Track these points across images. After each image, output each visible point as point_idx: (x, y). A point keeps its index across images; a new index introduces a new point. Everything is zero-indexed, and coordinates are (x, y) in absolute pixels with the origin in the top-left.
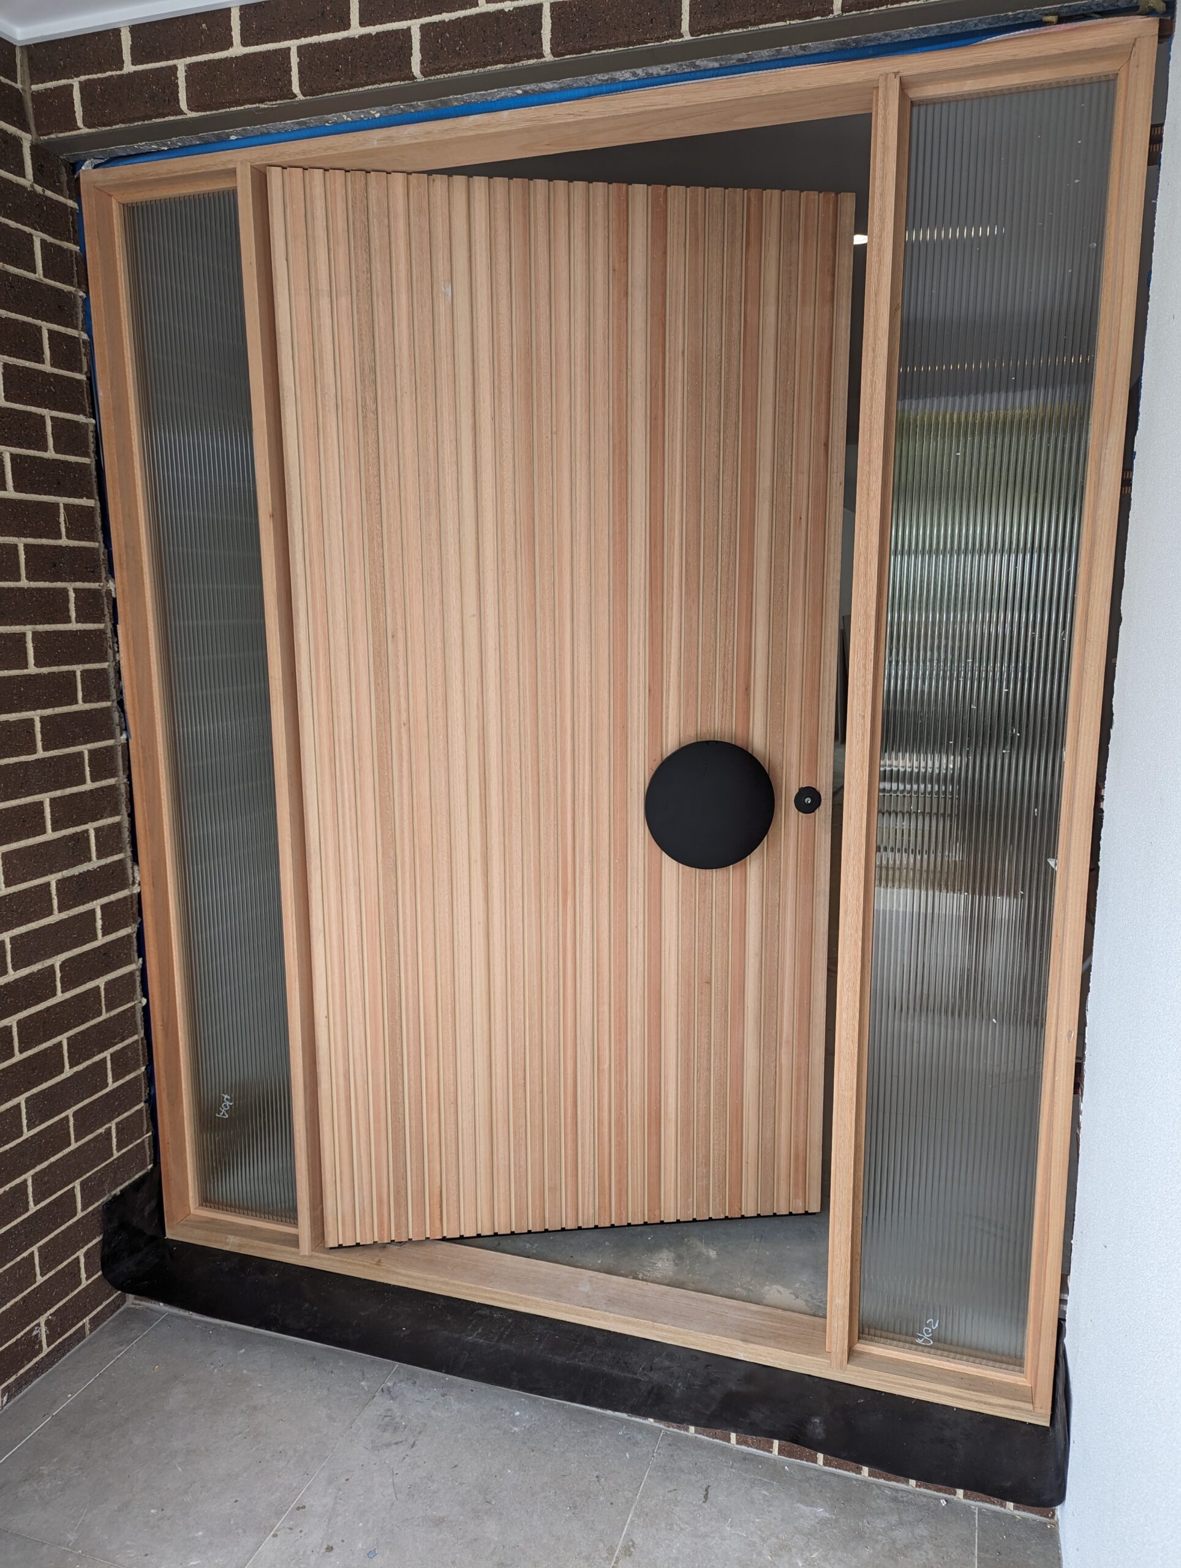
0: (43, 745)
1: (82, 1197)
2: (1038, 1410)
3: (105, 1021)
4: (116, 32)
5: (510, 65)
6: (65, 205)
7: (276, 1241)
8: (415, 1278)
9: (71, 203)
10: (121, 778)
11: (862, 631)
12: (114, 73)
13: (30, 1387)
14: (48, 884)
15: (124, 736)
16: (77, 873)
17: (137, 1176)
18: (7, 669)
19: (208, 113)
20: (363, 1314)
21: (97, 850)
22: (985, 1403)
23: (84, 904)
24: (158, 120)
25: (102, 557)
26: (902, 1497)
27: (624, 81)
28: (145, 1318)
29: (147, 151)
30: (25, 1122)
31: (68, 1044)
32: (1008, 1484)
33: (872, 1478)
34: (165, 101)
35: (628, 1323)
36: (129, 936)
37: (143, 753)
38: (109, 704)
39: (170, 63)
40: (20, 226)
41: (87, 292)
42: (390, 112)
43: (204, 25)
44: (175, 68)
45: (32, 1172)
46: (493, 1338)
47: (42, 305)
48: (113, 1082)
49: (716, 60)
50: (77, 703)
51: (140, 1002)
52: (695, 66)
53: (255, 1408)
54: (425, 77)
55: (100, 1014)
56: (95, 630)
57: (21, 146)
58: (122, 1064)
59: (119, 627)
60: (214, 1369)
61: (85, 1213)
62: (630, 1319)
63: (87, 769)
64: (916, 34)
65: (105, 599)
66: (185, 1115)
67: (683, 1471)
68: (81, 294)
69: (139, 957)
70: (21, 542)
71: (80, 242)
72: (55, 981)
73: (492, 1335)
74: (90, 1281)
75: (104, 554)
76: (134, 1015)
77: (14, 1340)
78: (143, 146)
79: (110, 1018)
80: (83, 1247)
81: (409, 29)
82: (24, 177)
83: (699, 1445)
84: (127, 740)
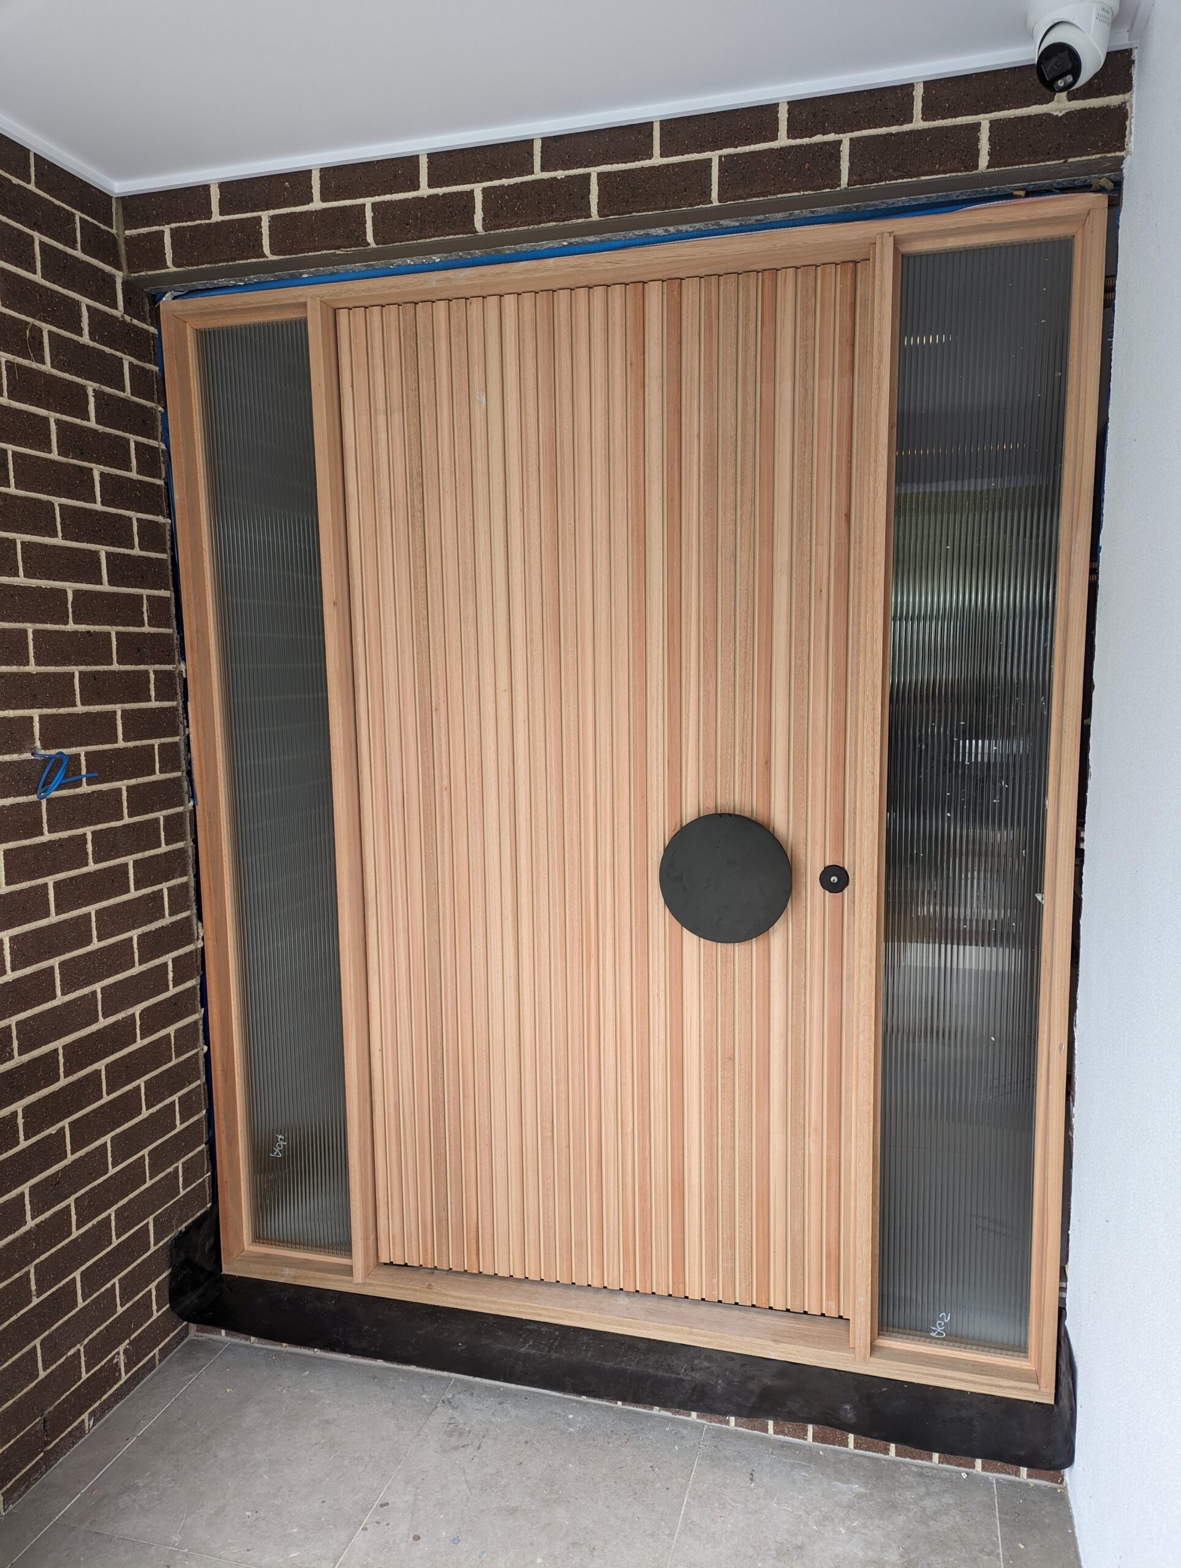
0: (128, 812)
1: (154, 1233)
2: (1043, 1390)
3: (174, 1066)
4: (206, 188)
5: (561, 223)
6: (148, 332)
7: (330, 1272)
8: (465, 1299)
9: (152, 330)
10: (188, 842)
11: (870, 699)
12: (203, 222)
13: (111, 1412)
14: (131, 939)
15: (191, 803)
16: (154, 929)
17: (198, 1214)
18: (101, 744)
19: (288, 257)
20: (420, 1333)
21: (169, 908)
22: (996, 1386)
23: (158, 957)
24: (241, 262)
25: (175, 641)
26: (927, 1473)
27: (657, 236)
28: (211, 1349)
29: (225, 285)
30: (110, 1160)
31: (145, 1087)
32: (1022, 1453)
33: (898, 1458)
34: (250, 246)
35: (667, 1330)
36: (194, 987)
37: (209, 818)
38: (179, 774)
39: (255, 214)
40: (113, 352)
41: (165, 408)
42: (449, 258)
43: (287, 184)
44: (259, 219)
45: (115, 1207)
46: (544, 1349)
47: (130, 420)
48: (181, 1124)
49: (737, 221)
50: (155, 773)
51: (203, 1049)
52: (719, 225)
53: (327, 1422)
54: (486, 231)
55: (170, 1060)
56: (170, 708)
57: (115, 282)
58: (188, 1107)
59: (189, 704)
60: (282, 1390)
61: (157, 1247)
62: (669, 1326)
63: (162, 833)
64: (907, 202)
65: (178, 679)
66: (241, 1155)
67: (728, 1459)
68: (160, 409)
69: (202, 1007)
70: (113, 630)
71: (160, 363)
72: (136, 1028)
73: (542, 1346)
74: (160, 1313)
75: (177, 639)
76: (197, 1062)
77: (98, 1367)
78: (223, 282)
79: (179, 1064)
80: (154, 1280)
81: (472, 191)
82: (117, 309)
83: (741, 1436)
84: (194, 806)
